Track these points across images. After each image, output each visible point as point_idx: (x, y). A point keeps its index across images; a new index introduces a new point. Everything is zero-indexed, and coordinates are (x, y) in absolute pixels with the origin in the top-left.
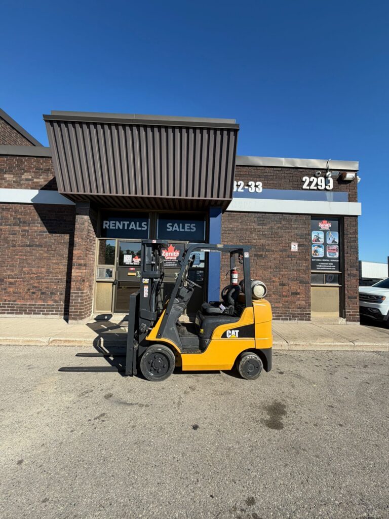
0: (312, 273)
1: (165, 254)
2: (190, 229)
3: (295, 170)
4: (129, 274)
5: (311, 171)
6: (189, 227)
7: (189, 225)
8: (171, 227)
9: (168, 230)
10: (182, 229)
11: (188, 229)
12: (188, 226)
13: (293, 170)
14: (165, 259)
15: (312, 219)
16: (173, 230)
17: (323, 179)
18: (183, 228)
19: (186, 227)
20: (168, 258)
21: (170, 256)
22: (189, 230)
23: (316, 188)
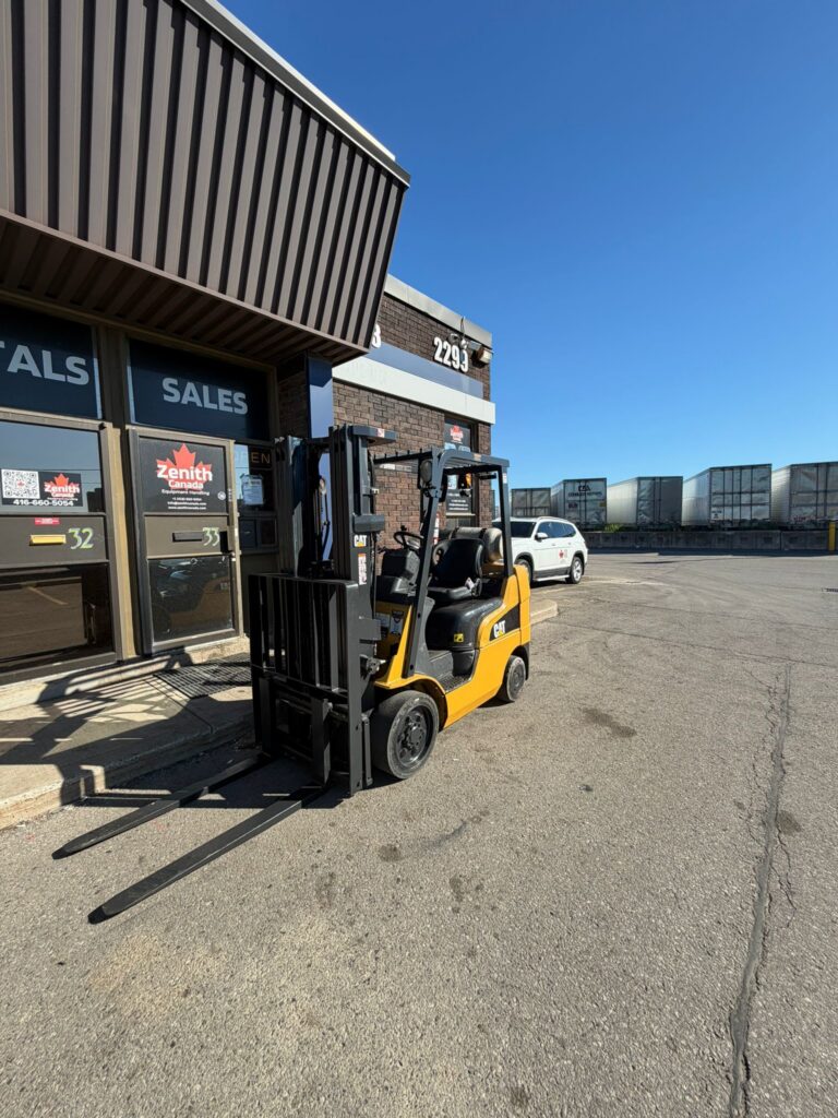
0: (448, 517)
1: (166, 472)
2: (233, 405)
3: (424, 318)
4: (36, 539)
5: (444, 328)
6: (229, 401)
7: (229, 393)
8: (176, 392)
9: (166, 398)
10: (211, 402)
11: (226, 404)
12: (225, 396)
13: (420, 316)
14: (169, 489)
15: (446, 421)
16: (184, 402)
17: (458, 349)
18: (214, 399)
19: (222, 400)
20: (178, 485)
21: (184, 480)
22: (230, 409)
23: (449, 363)
